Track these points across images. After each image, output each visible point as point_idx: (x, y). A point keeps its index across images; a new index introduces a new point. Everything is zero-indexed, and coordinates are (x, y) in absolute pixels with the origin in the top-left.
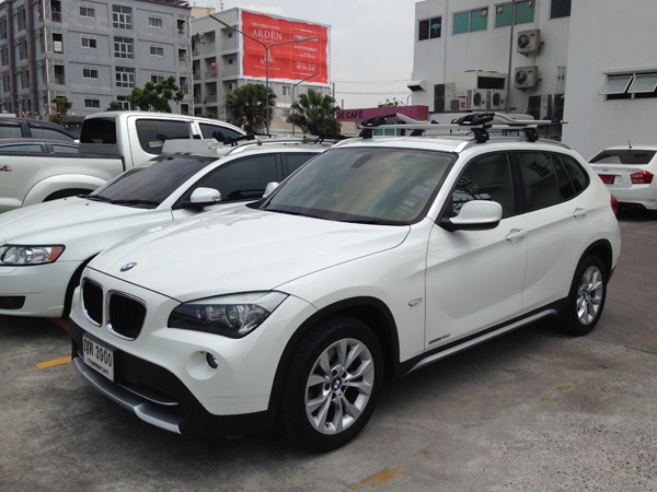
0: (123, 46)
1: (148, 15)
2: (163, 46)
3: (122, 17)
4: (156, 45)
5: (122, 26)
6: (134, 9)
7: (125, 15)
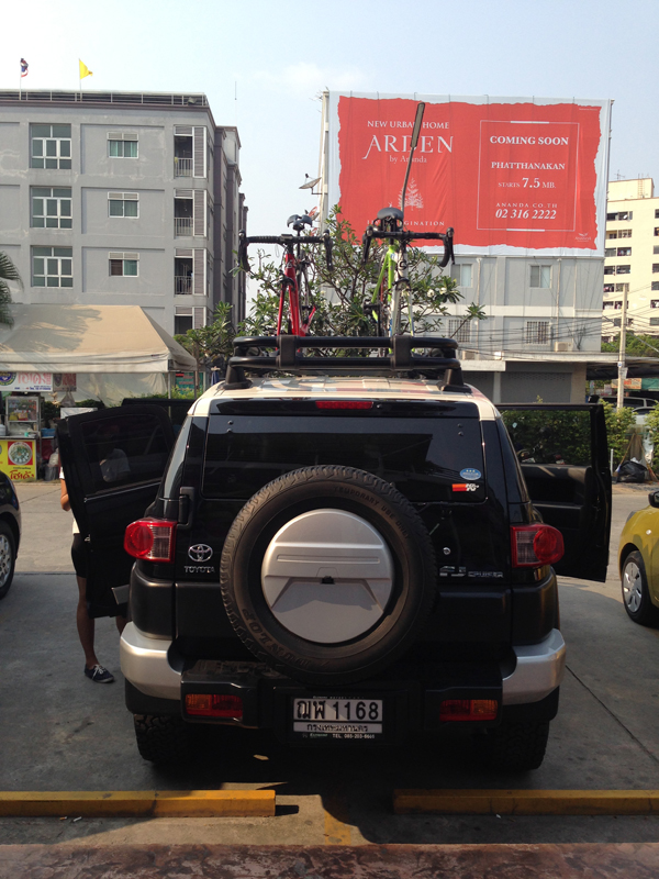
0: (52, 204)
1: (107, 134)
2: (138, 196)
3: (52, 145)
4: (123, 196)
5: (52, 164)
6: (75, 128)
7: (58, 142)
